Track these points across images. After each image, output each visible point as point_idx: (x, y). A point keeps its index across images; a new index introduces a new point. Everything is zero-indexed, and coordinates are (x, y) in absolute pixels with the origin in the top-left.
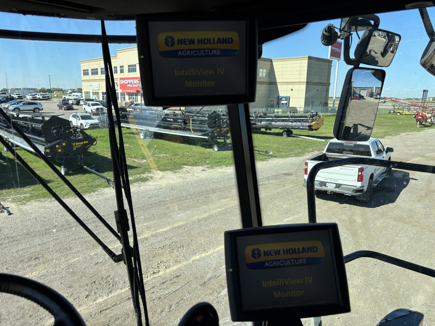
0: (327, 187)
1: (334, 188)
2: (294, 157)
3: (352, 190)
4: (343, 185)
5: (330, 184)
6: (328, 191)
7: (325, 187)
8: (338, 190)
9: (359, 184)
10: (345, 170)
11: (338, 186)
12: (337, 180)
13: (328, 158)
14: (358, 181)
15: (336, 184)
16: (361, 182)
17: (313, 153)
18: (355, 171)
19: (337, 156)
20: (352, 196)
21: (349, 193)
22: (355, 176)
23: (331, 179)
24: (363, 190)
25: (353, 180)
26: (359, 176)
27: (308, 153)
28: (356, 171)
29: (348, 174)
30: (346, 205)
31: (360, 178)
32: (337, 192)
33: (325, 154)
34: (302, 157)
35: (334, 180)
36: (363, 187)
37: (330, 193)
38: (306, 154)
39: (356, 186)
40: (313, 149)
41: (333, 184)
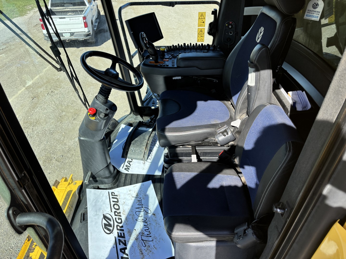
0: (64, 37)
1: (70, 36)
2: (19, 17)
3: (83, 35)
4: (75, 33)
5: (66, 34)
6: (66, 40)
7: (63, 37)
8: (73, 38)
9: (86, 30)
10: (73, 20)
11: (72, 34)
12: (70, 29)
13: (55, 12)
14: (85, 27)
15: (70, 33)
16: (87, 28)
17: (33, 10)
18: (80, 20)
19: (60, 9)
20: (85, 40)
21: (82, 38)
22: (82, 23)
23: (65, 30)
24: (90, 33)
25: (82, 28)
26: (84, 23)
27: (30, 11)
28: (82, 20)
29: (76, 23)
30: (82, 48)
31: (86, 25)
32: (73, 39)
33: (50, 9)
34: (26, 16)
35: (68, 29)
36: (90, 31)
37: (68, 41)
38: (28, 12)
39: (85, 32)
40: (31, 6)
41: (67, 34)
